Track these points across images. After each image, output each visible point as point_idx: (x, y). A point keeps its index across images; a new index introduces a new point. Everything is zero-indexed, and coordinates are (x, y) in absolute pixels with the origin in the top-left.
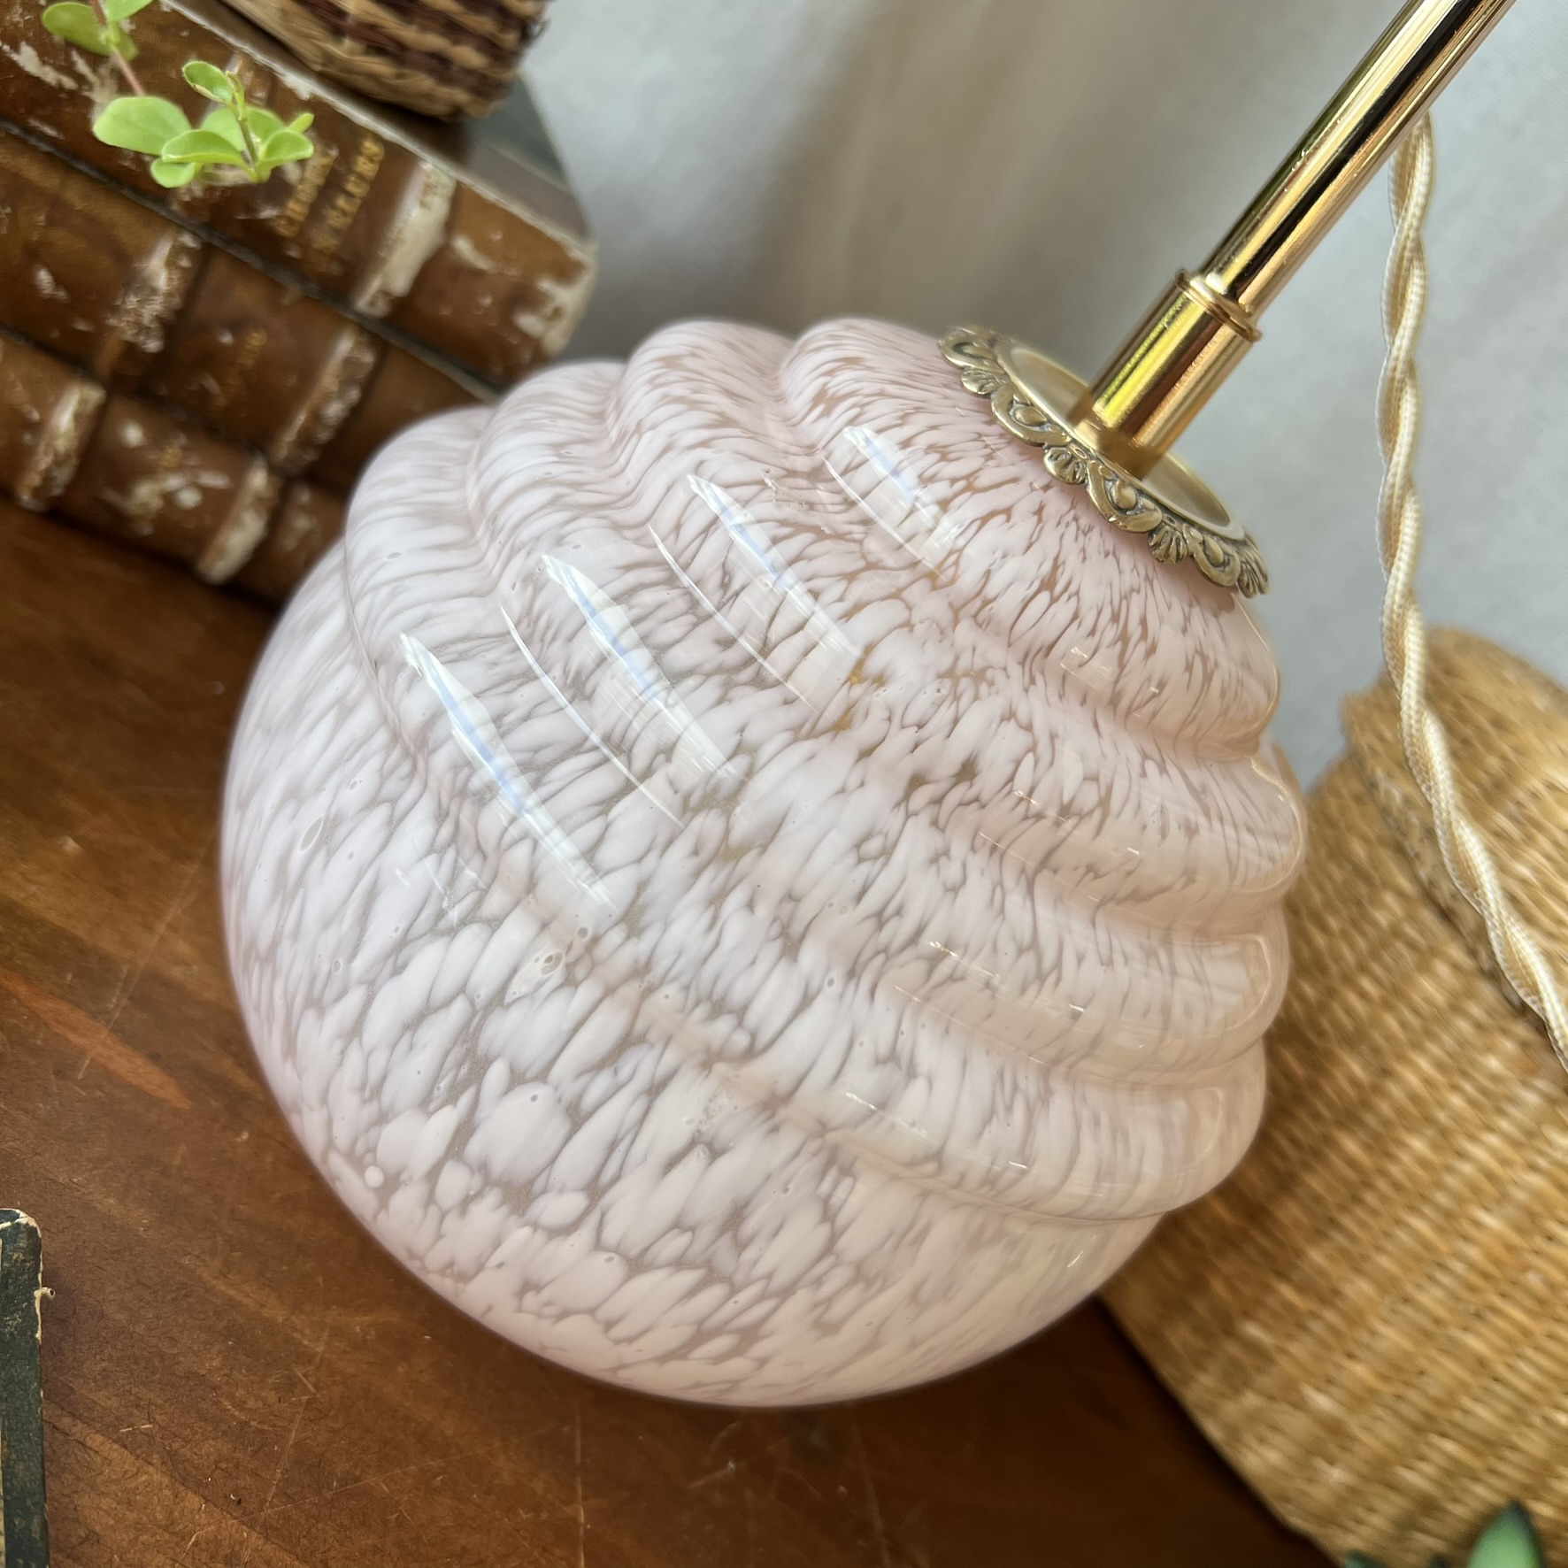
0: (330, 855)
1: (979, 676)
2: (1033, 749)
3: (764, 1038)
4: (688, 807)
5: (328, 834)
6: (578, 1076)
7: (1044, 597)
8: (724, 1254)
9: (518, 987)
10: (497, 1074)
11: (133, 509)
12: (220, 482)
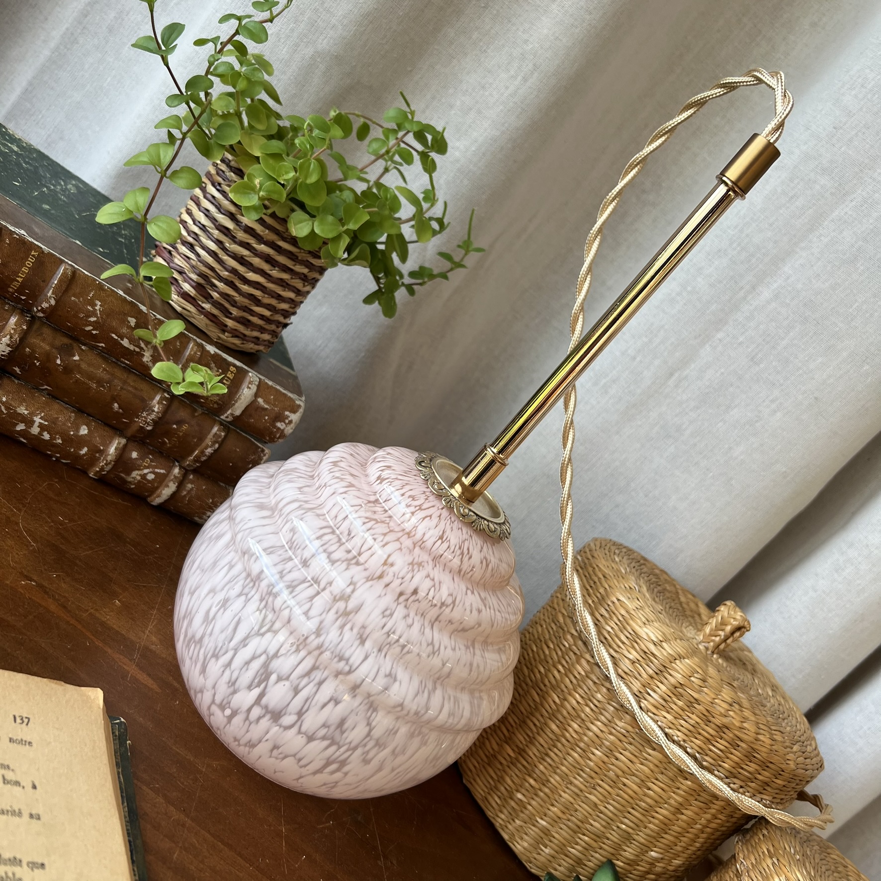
0: (225, 610)
1: (420, 564)
2: (434, 586)
3: (354, 667)
4: (335, 600)
5: (225, 604)
6: (298, 678)
7: (440, 541)
8: (337, 736)
9: (282, 651)
10: (273, 677)
11: (129, 479)
12: (162, 471)
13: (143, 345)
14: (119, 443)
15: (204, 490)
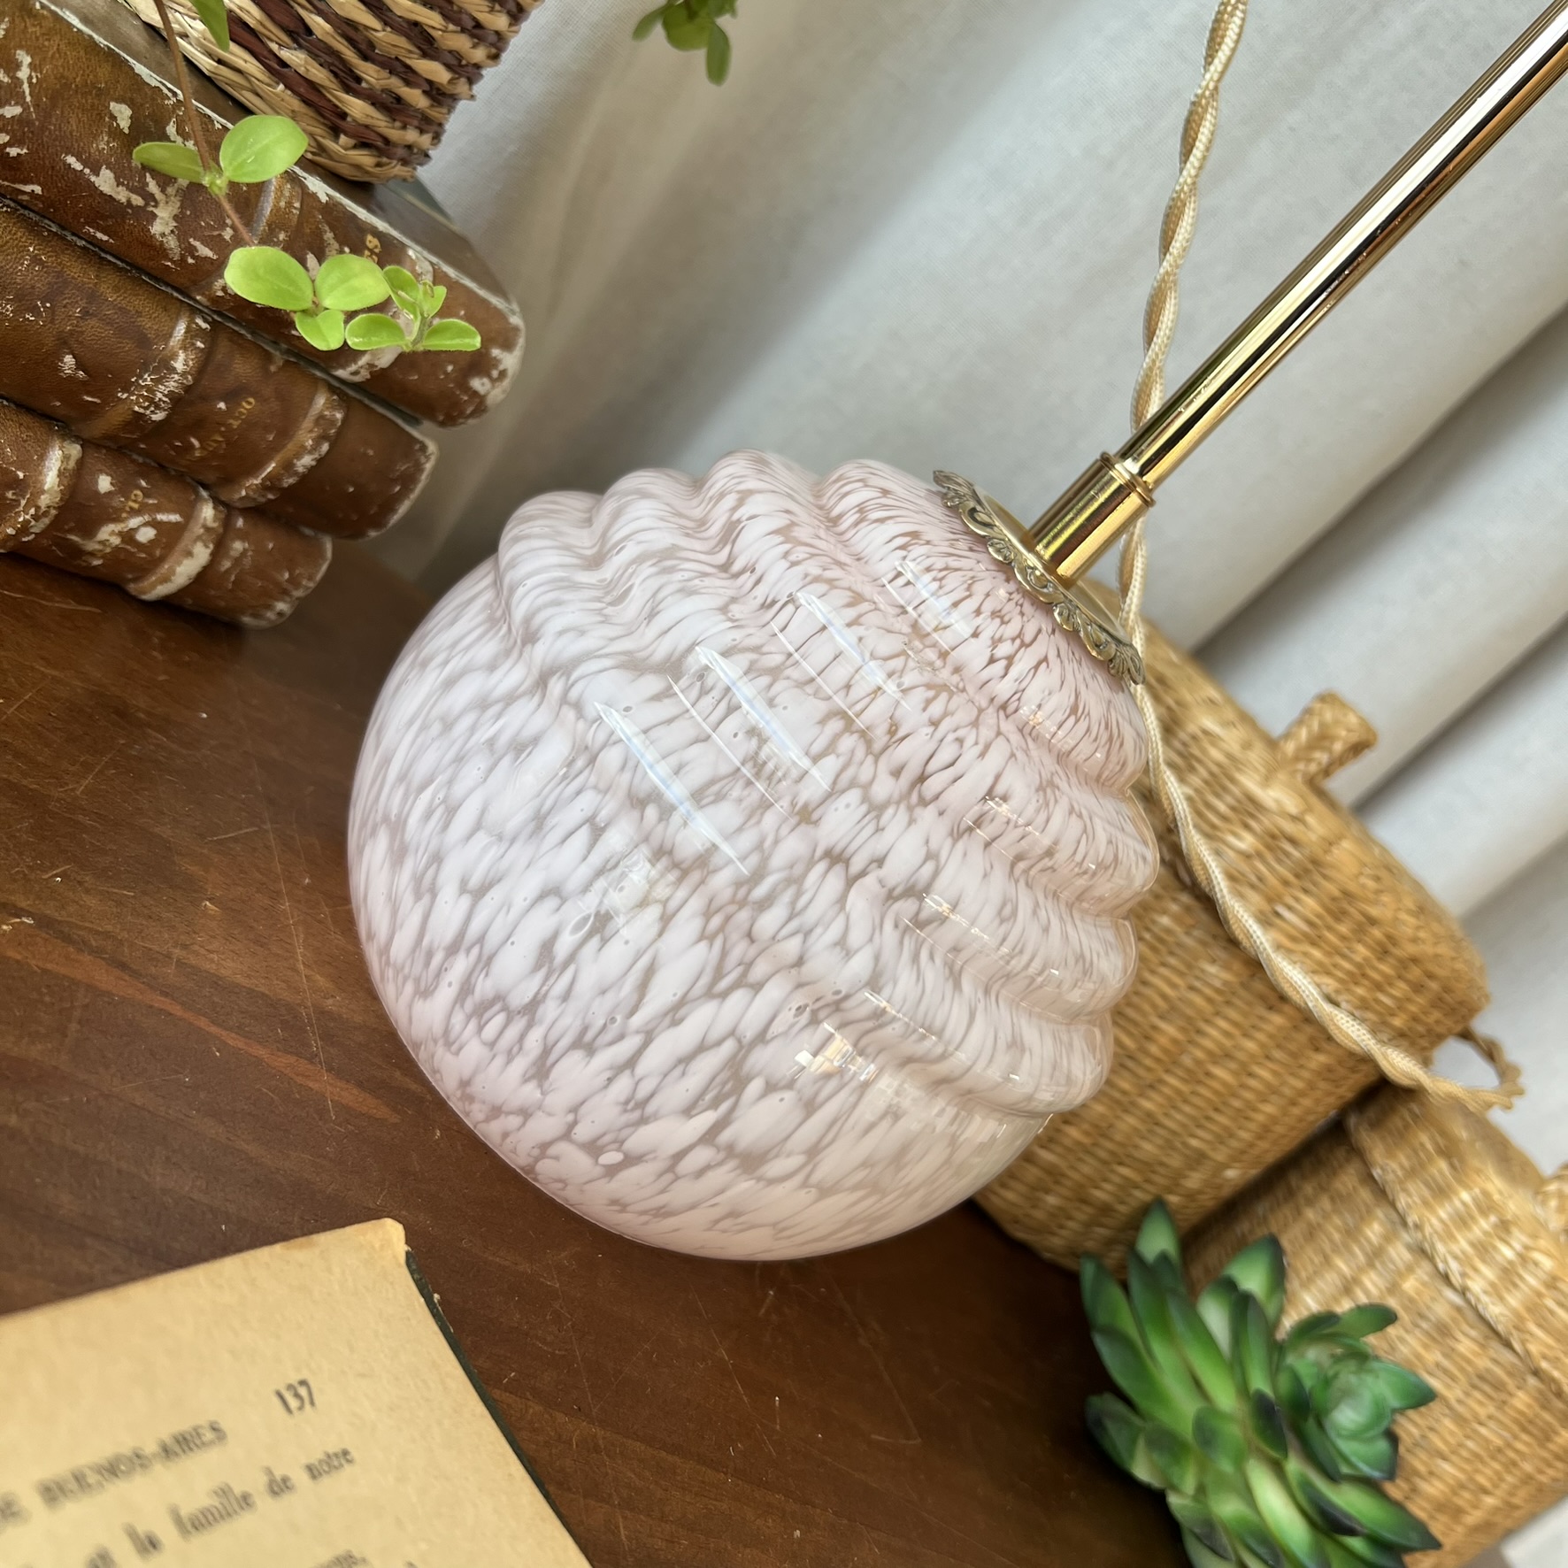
0: (604, 942)
4: (891, 897)
5: (601, 925)
6: (815, 1082)
9: (777, 1028)
10: (755, 1087)
11: (91, 546)
12: (174, 518)
13: (153, 187)
14: (66, 458)
15: (270, 552)
